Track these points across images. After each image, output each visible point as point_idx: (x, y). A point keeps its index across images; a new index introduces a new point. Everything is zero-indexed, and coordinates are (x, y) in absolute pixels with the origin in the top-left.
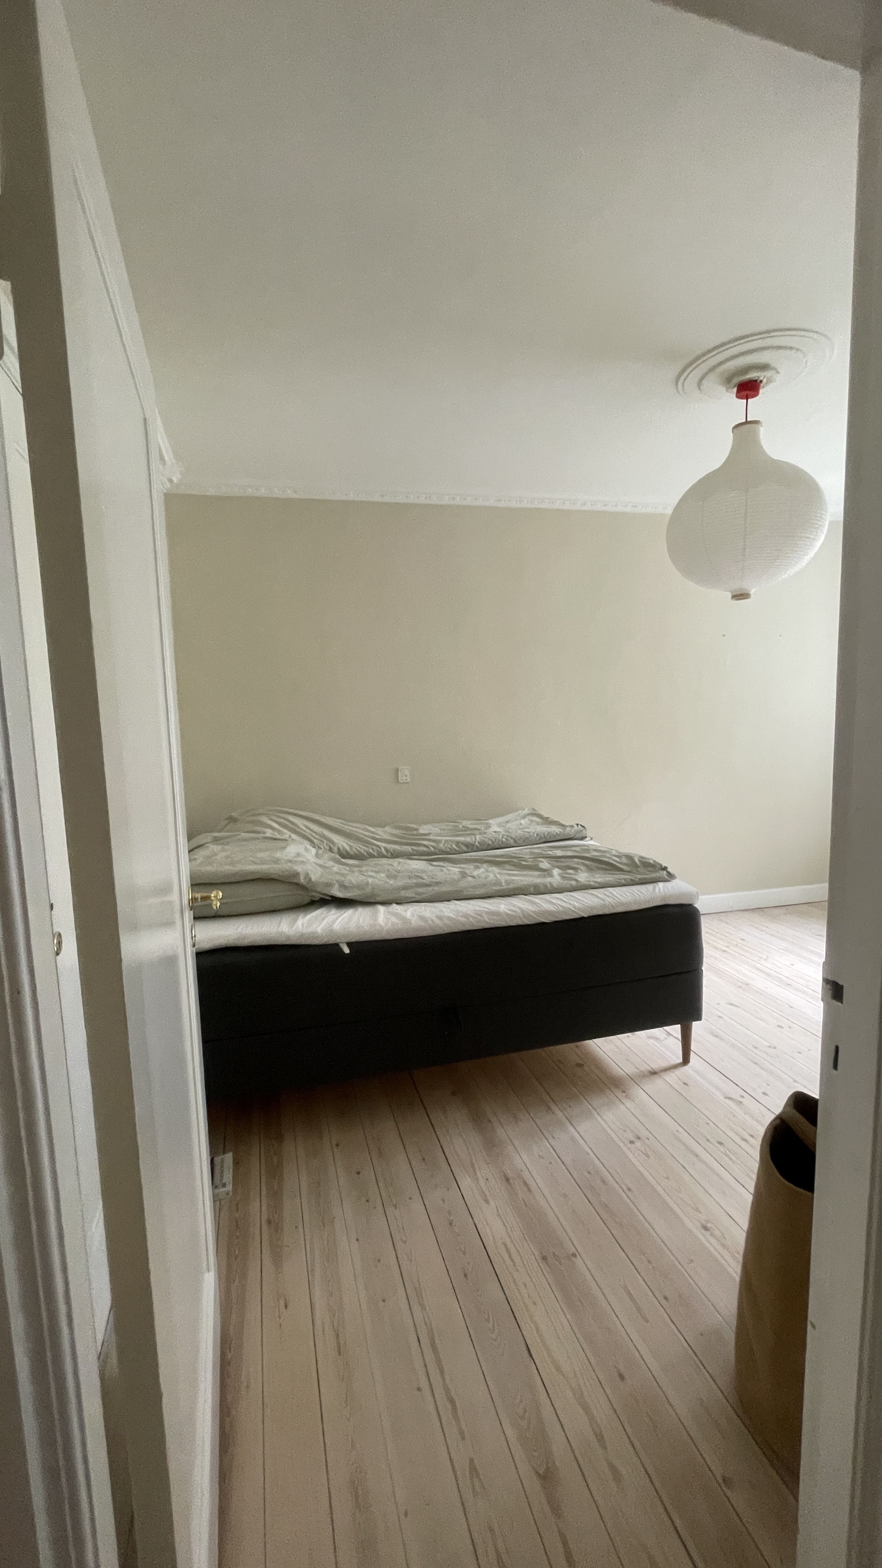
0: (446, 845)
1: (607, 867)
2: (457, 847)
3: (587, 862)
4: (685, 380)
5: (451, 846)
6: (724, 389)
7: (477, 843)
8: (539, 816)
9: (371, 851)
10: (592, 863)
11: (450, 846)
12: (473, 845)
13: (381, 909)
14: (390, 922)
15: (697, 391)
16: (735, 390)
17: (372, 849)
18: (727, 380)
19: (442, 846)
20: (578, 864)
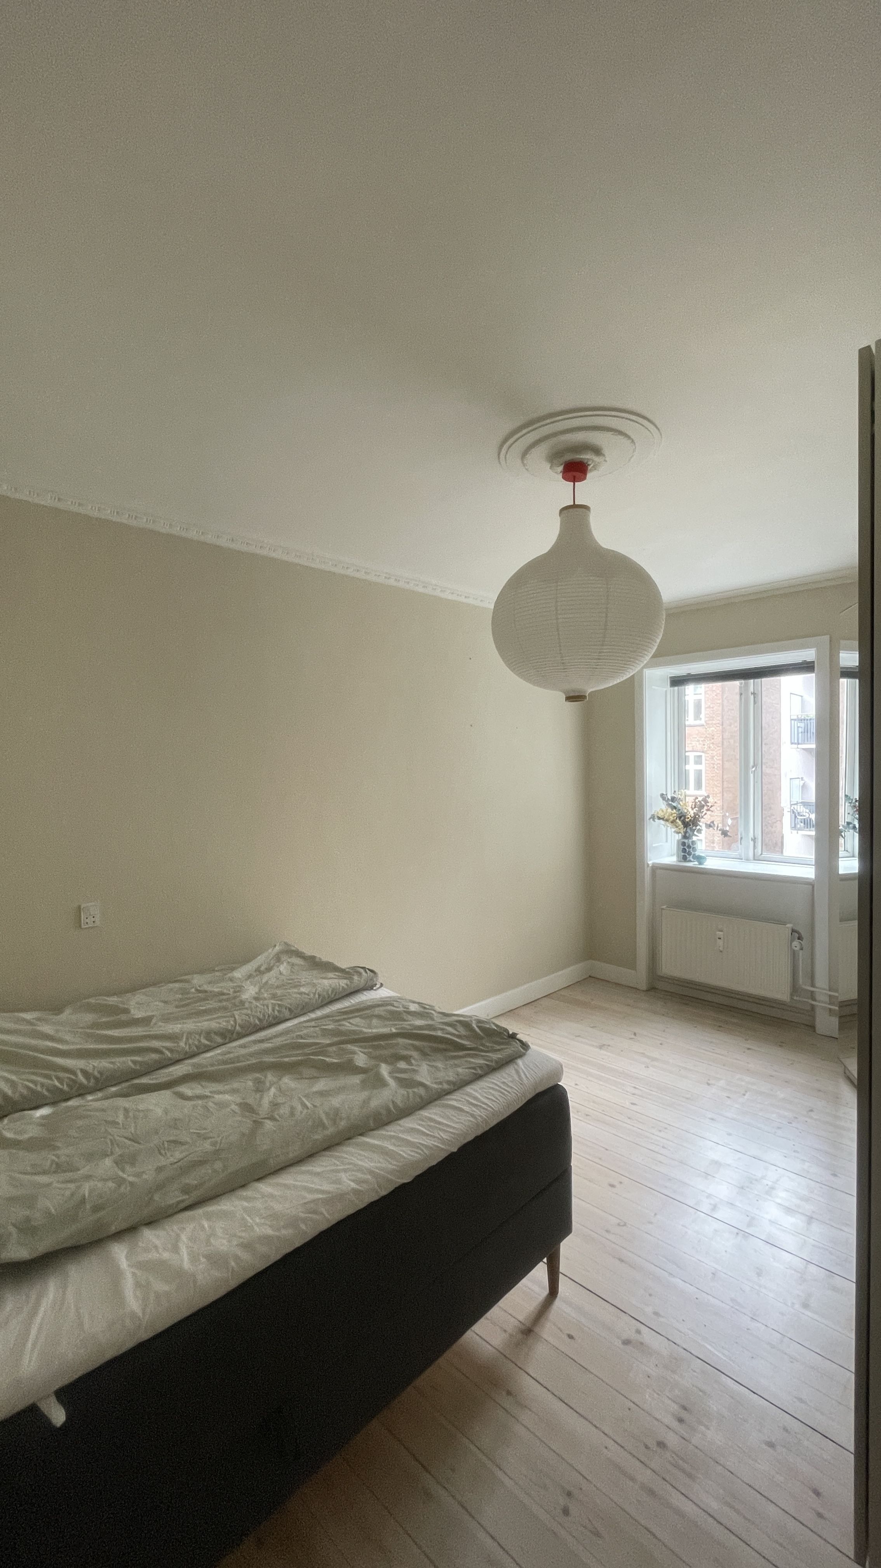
0: (190, 1041)
1: (443, 1046)
2: (207, 1040)
3: (417, 1043)
4: (510, 447)
5: (200, 1041)
6: (549, 466)
7: (238, 1028)
8: (299, 954)
9: (57, 1084)
10: (425, 1044)
11: (196, 1043)
12: (232, 1032)
13: (119, 1252)
14: (152, 1297)
15: (519, 461)
16: (561, 468)
17: (58, 1078)
18: (553, 457)
19: (182, 1044)
20: (406, 1049)
